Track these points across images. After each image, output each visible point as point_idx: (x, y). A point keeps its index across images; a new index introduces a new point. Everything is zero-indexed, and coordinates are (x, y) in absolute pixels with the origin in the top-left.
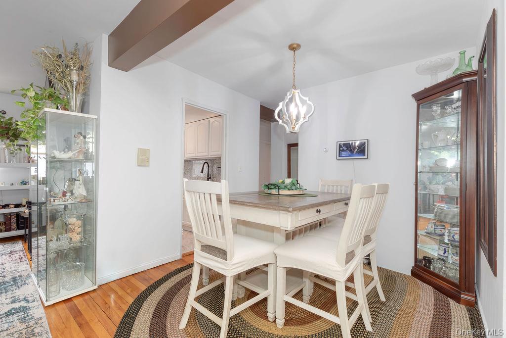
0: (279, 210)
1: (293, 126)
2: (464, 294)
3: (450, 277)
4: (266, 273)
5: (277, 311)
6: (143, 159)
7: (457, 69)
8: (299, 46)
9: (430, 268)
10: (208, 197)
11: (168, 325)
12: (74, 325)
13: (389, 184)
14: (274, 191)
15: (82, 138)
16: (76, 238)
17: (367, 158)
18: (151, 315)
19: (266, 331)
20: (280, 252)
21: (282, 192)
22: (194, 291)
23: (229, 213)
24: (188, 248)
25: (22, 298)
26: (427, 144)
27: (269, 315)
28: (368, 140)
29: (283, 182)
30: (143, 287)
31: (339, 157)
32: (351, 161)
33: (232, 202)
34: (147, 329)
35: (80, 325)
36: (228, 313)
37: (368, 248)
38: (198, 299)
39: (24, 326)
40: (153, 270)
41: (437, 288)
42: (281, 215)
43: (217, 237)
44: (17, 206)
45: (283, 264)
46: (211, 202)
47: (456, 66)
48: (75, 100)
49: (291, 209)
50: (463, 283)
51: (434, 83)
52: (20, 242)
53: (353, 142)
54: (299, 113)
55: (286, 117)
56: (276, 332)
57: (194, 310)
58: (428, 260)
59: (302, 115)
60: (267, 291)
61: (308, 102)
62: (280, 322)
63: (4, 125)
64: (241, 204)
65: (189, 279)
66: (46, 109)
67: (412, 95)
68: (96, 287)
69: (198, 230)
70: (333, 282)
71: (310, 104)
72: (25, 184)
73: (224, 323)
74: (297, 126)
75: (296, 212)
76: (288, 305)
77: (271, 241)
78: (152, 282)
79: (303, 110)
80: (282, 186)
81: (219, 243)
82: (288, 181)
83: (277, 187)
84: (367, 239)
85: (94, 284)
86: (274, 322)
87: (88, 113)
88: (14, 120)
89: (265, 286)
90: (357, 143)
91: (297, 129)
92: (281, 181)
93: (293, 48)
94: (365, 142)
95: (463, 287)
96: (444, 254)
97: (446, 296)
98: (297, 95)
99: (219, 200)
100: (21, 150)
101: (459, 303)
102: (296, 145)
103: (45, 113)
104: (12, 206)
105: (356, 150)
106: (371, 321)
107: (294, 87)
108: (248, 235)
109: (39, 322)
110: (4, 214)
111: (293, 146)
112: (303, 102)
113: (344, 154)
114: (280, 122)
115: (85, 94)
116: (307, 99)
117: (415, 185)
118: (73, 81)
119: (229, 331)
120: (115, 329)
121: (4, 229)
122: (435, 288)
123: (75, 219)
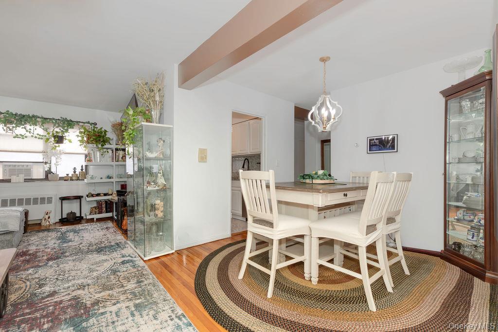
0: (312, 192)
1: (324, 126)
2: (488, 273)
3: (476, 258)
4: (302, 244)
5: (311, 272)
6: (203, 157)
7: (483, 67)
8: (329, 58)
9: (459, 252)
10: (259, 182)
11: (230, 276)
12: (166, 272)
13: (412, 173)
14: (308, 181)
15: (162, 142)
16: (160, 214)
17: (397, 151)
18: (217, 270)
19: (304, 285)
20: (314, 226)
21: (315, 181)
22: (247, 254)
23: (275, 195)
24: (235, 231)
25: (127, 255)
26: (455, 137)
27: (305, 275)
28: (397, 135)
29: (316, 174)
30: (206, 254)
31: (370, 151)
32: (382, 154)
33: (277, 187)
34: (216, 278)
35: (171, 272)
36: (275, 267)
37: (392, 228)
38: (251, 259)
39: (135, 270)
40: (211, 243)
41: (464, 268)
42: (314, 195)
43: (266, 212)
44: (105, 195)
45: (316, 234)
46: (262, 189)
47: (482, 64)
48: (155, 114)
49: (321, 191)
50: (488, 263)
51: (462, 80)
52: (109, 221)
53: (386, 137)
54: (330, 114)
55: (318, 120)
56: (312, 287)
57: (249, 266)
58: (459, 245)
59: (333, 116)
60: (303, 257)
61: (337, 105)
62: (315, 280)
63: (97, 134)
64: (282, 189)
65: (243, 248)
66: (143, 123)
67: (440, 92)
68: (173, 251)
69: (251, 208)
70: (356, 247)
71: (339, 107)
72: (110, 178)
73: (272, 274)
74: (328, 125)
75: (325, 193)
76: (321, 267)
77: (306, 217)
78: (212, 251)
79: (333, 112)
80: (316, 176)
81: (267, 216)
82: (321, 172)
83: (311, 177)
84: (390, 220)
85: (172, 249)
86: (310, 280)
87: (163, 124)
88: (103, 130)
89: (302, 253)
90: (391, 137)
91: (328, 128)
92: (314, 172)
93: (323, 60)
94: (394, 137)
95: (488, 266)
96: (473, 238)
97: (473, 275)
98: (327, 99)
99: (268, 187)
100: (108, 152)
101: (484, 281)
102: (329, 141)
103: (142, 126)
104: (102, 195)
105: (390, 144)
106: (393, 286)
107: (325, 93)
108: (288, 214)
109: (144, 268)
110: (96, 200)
111: (325, 142)
112: (333, 106)
113: (374, 148)
114: (313, 122)
115: (162, 109)
116: (336, 103)
117: (443, 176)
118: (156, 101)
119: (275, 283)
120: (194, 276)
121: (98, 212)
122: (463, 269)
123: (159, 201)
